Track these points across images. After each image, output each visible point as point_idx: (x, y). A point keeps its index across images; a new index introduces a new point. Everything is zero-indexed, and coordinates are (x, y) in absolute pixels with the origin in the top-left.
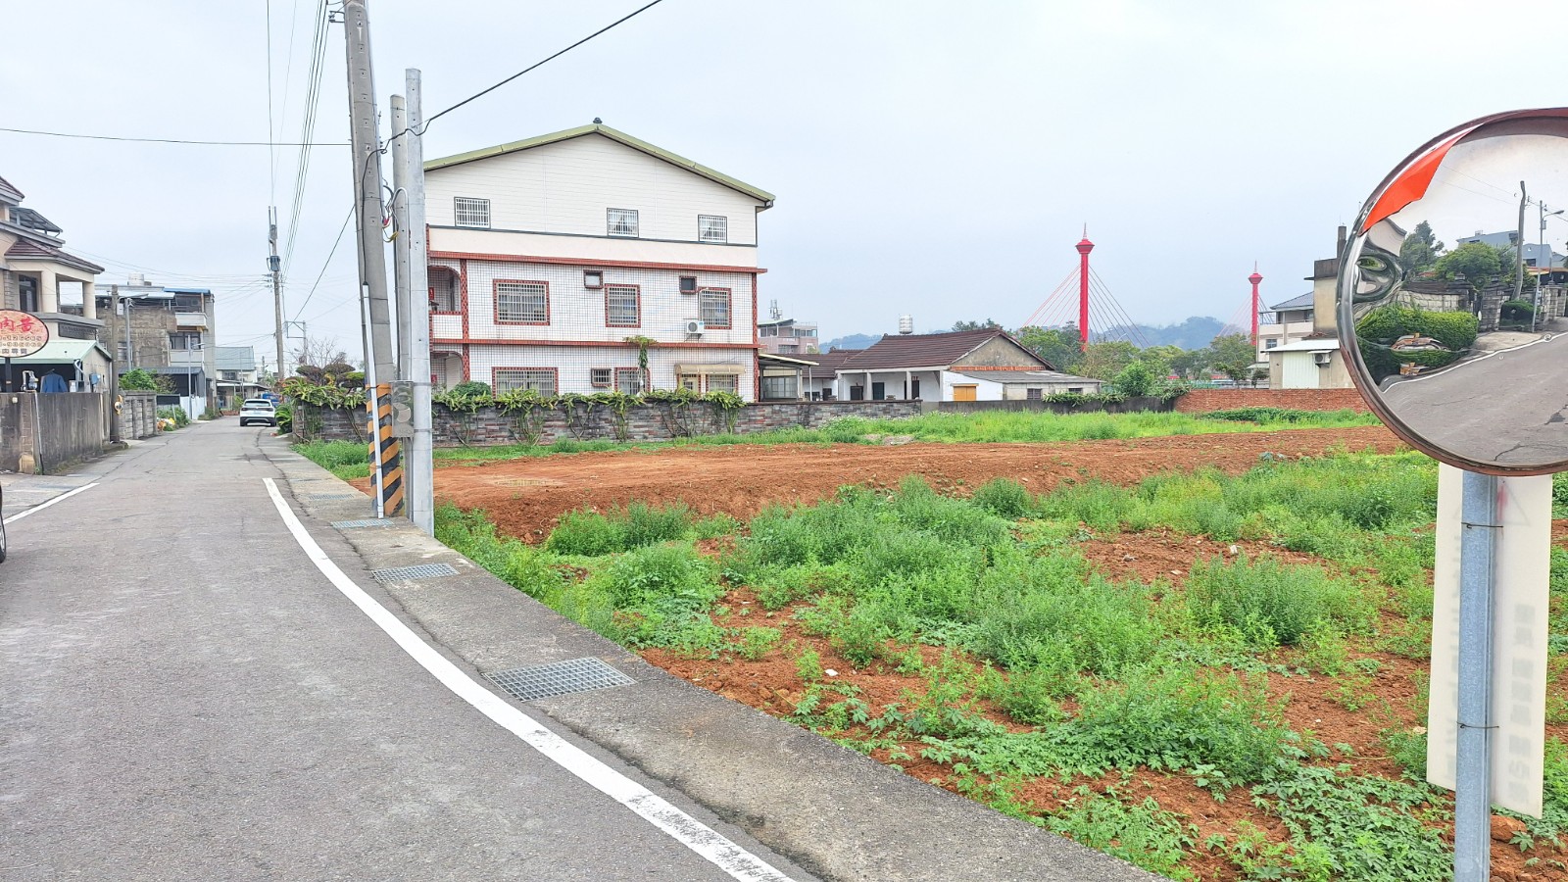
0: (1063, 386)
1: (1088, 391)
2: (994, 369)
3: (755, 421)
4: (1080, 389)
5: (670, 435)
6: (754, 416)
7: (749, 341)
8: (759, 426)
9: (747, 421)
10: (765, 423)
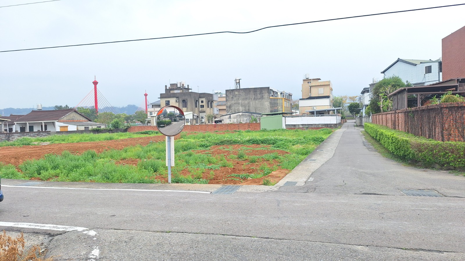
0: (95, 126)
1: (103, 127)
2: (73, 121)
4: (100, 127)
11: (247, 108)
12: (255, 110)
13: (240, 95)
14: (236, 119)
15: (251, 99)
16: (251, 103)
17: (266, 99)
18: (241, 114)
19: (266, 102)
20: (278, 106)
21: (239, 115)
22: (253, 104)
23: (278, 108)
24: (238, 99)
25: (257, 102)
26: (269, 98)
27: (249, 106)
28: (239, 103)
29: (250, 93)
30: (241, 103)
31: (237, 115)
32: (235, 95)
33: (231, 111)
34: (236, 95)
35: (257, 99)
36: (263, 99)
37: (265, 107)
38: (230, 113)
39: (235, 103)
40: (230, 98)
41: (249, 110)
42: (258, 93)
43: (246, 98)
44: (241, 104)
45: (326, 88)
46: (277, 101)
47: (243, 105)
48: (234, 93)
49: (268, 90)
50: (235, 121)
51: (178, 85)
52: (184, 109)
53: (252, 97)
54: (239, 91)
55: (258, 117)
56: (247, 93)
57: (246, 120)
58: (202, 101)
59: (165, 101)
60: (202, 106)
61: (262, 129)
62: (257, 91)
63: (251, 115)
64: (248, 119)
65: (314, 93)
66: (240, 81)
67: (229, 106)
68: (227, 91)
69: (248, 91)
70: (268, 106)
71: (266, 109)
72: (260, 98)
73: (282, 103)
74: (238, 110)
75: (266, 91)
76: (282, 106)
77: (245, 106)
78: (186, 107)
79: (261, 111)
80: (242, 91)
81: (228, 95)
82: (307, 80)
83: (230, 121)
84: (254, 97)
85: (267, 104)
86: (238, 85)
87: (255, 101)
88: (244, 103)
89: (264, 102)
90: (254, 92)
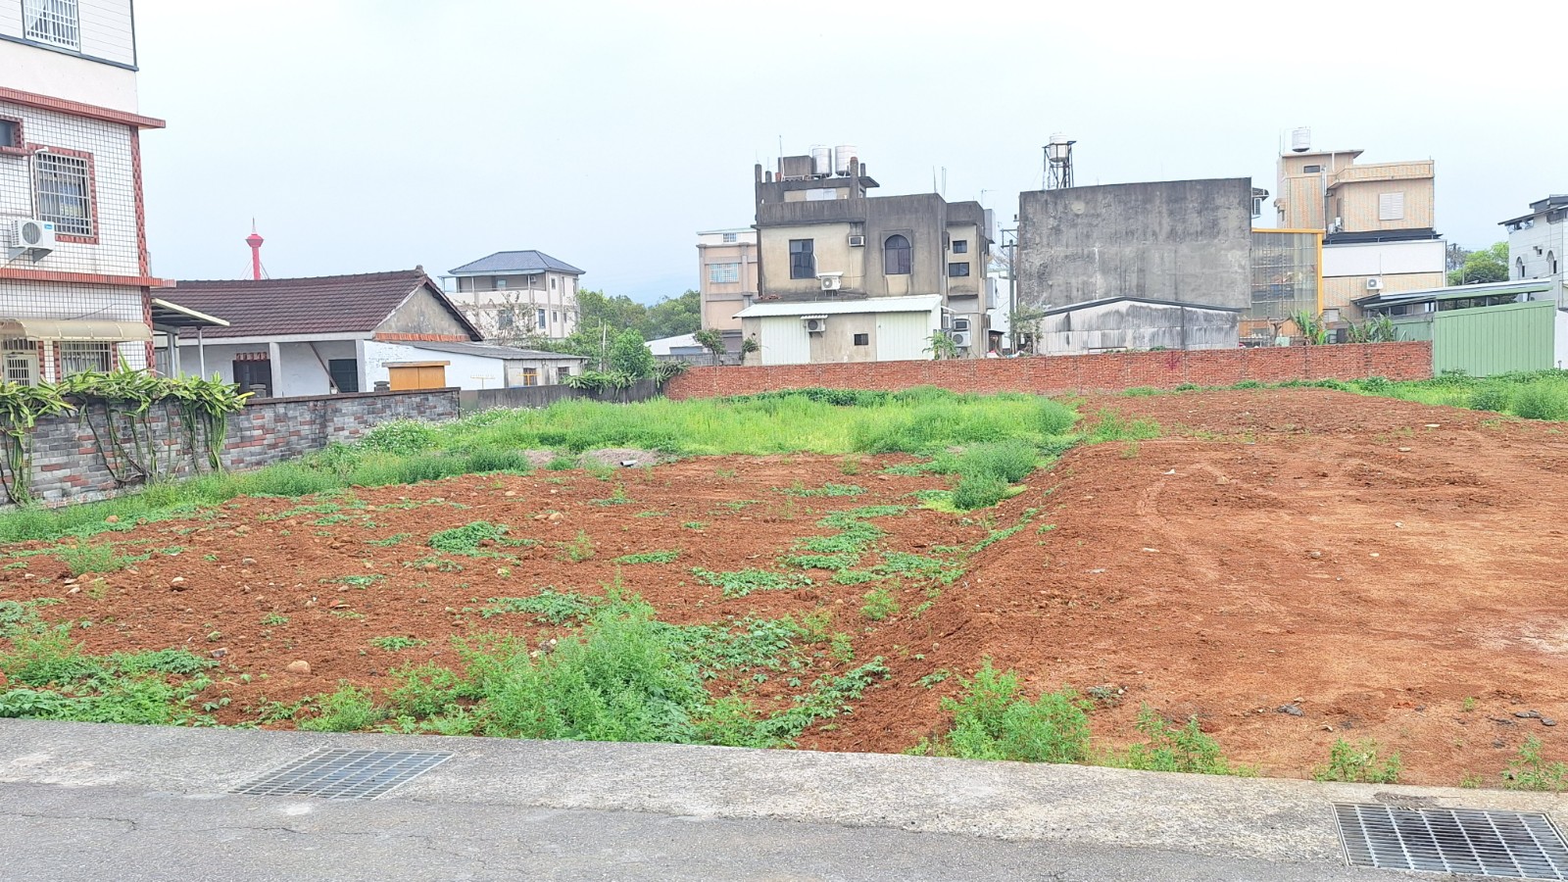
0: (553, 364)
3: (251, 440)
4: (567, 368)
5: (111, 482)
6: (249, 429)
7: (132, 270)
8: (257, 449)
9: (238, 440)
10: (265, 442)
11: (1133, 279)
12: (1176, 288)
13: (1098, 215)
14: (1097, 334)
15: (1154, 234)
16: (1155, 256)
17: (1231, 235)
18: (1123, 306)
19: (1233, 248)
20: (1291, 268)
21: (1117, 312)
22: (1163, 260)
23: (1291, 278)
24: (1088, 236)
25: (1184, 249)
26: (1247, 233)
27: (1141, 271)
28: (1090, 257)
29: (1148, 206)
30: (1101, 254)
31: (1106, 315)
32: (1070, 217)
33: (1050, 297)
34: (1077, 216)
35: (1186, 234)
36: (1215, 237)
37: (1225, 275)
38: (1044, 303)
39: (1066, 257)
40: (1045, 232)
41: (1141, 287)
42: (1192, 204)
43: (1130, 233)
44: (1103, 262)
45: (1416, 194)
46: (1290, 244)
47: (1112, 265)
48: (1065, 207)
49: (1245, 193)
50: (1096, 338)
51: (818, 163)
52: (897, 281)
53: (1161, 229)
54: (1089, 197)
55: (1217, 323)
56: (1132, 208)
57: (1153, 337)
58: (959, 246)
59: (790, 241)
60: (959, 270)
61: (1438, 374)
62: (1189, 197)
63: (1179, 312)
64: (1161, 333)
65: (1358, 214)
66: (1070, 151)
67: (1034, 270)
68: (1026, 197)
69: (1140, 198)
70: (1243, 268)
71: (1233, 283)
72: (1199, 229)
73: (1316, 256)
74: (1086, 289)
75: (1231, 199)
76: (1314, 269)
77: (1121, 272)
78: (905, 267)
79: (1205, 292)
80: (1105, 198)
81: (1031, 216)
82: (1304, 159)
83: (1068, 343)
84: (1169, 228)
85: (1236, 260)
86: (1061, 170)
87: (1174, 248)
88: (1117, 254)
89: (1223, 252)
90: (1170, 201)
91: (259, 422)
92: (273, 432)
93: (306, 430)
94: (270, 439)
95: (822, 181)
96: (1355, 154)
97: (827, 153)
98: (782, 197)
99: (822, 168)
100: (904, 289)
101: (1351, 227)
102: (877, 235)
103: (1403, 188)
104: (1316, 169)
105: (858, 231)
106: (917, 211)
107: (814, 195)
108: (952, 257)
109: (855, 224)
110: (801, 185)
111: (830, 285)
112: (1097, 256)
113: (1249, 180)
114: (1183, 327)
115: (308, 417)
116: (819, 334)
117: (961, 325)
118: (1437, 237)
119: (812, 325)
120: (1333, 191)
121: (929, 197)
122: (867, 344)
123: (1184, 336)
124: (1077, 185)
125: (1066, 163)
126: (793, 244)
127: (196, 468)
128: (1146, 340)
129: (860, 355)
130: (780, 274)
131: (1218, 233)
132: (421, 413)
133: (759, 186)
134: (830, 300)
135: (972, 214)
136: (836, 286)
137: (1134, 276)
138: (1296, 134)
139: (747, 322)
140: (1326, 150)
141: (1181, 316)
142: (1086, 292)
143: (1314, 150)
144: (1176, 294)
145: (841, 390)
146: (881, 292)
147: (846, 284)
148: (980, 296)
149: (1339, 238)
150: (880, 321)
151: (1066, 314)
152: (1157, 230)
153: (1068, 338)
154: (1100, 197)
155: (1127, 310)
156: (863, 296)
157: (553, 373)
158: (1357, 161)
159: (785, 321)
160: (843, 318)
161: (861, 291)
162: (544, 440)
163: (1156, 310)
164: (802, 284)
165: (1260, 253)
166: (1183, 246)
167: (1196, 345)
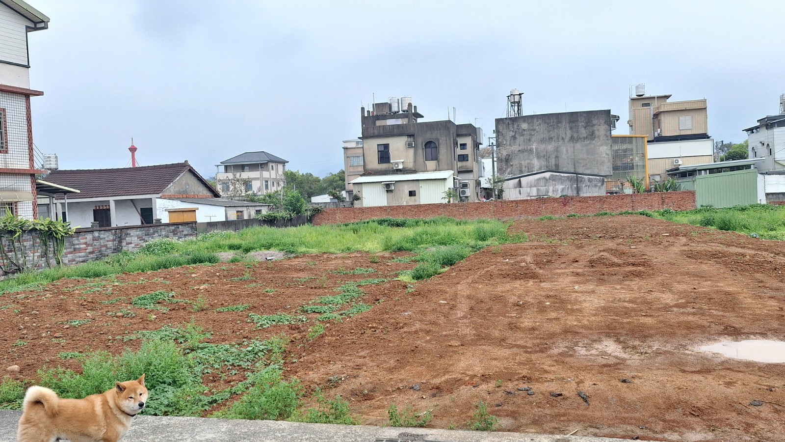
0: (253, 208)
3: (80, 250)
4: (260, 211)
6: (77, 244)
7: (26, 166)
8: (82, 254)
9: (72, 250)
10: (88, 251)
11: (553, 161)
12: (575, 166)
13: (534, 130)
14: (535, 189)
15: (563, 139)
16: (563, 150)
17: (601, 138)
18: (547, 175)
19: (602, 145)
20: (632, 155)
21: (544, 178)
22: (567, 152)
23: (632, 160)
24: (530, 140)
25: (578, 146)
26: (609, 137)
27: (557, 157)
28: (531, 151)
29: (559, 125)
30: (536, 149)
31: (539, 179)
32: (520, 131)
33: (512, 171)
34: (524, 130)
35: (579, 139)
36: (593, 140)
37: (599, 159)
38: (509, 174)
39: (519, 151)
40: (508, 138)
41: (557, 165)
42: (581, 124)
43: (551, 139)
44: (537, 153)
45: (698, 116)
46: (631, 142)
47: (542, 154)
48: (518, 126)
49: (609, 118)
50: (534, 192)
51: (392, 106)
52: (431, 164)
53: (566, 136)
54: (530, 121)
55: (594, 183)
56: (551, 126)
57: (563, 190)
58: (463, 146)
59: (378, 145)
60: (463, 158)
61: (699, 207)
62: (579, 120)
63: (575, 177)
64: (566, 188)
65: (669, 127)
66: (521, 97)
67: (503, 157)
68: (498, 121)
69: (555, 121)
70: (608, 155)
71: (603, 162)
72: (585, 136)
73: (644, 149)
74: (529, 167)
75: (601, 120)
76: (644, 155)
77: (547, 157)
78: (435, 158)
79: (589, 167)
80: (538, 121)
81: (501, 131)
82: (641, 100)
83: (520, 194)
84: (570, 136)
85: (604, 151)
86: (516, 107)
87: (572, 145)
88: (544, 149)
89: (597, 147)
90: (570, 122)
91: (84, 241)
92: (91, 245)
93: (110, 244)
94: (90, 249)
95: (395, 115)
96: (667, 97)
97: (397, 101)
98: (375, 124)
99: (395, 108)
100: (434, 168)
101: (666, 134)
102: (421, 141)
103: (691, 113)
104: (648, 105)
105: (411, 139)
106: (440, 129)
107: (391, 122)
108: (459, 151)
109: (409, 136)
110: (384, 117)
111: (398, 166)
112: (534, 150)
113: (609, 111)
114: (577, 185)
115: (111, 238)
116: (391, 191)
117: (465, 186)
118: (709, 137)
119: (388, 186)
120: (656, 116)
121: (446, 122)
122: (415, 195)
123: (578, 190)
124: (524, 115)
125: (519, 103)
126: (379, 146)
127: (48, 265)
128: (559, 191)
129: (412, 201)
130: (374, 163)
131: (595, 138)
132: (175, 234)
133: (363, 118)
134: (398, 174)
135: (470, 130)
136: (401, 167)
137: (553, 160)
138: (637, 88)
139: (355, 185)
140: (653, 95)
141: (576, 178)
142: (529, 168)
143: (647, 95)
144: (575, 168)
145: (400, 219)
146: (423, 169)
147: (406, 166)
148: (474, 171)
149: (660, 139)
150: (421, 184)
151: (519, 179)
152: (564, 136)
153: (520, 191)
154: (535, 120)
155: (549, 177)
156: (414, 172)
157: (253, 212)
158: (668, 101)
159: (374, 185)
160: (403, 183)
161: (414, 169)
162: (231, 247)
163: (564, 177)
164: (384, 166)
165: (616, 147)
166: (577, 144)
167: (584, 194)
